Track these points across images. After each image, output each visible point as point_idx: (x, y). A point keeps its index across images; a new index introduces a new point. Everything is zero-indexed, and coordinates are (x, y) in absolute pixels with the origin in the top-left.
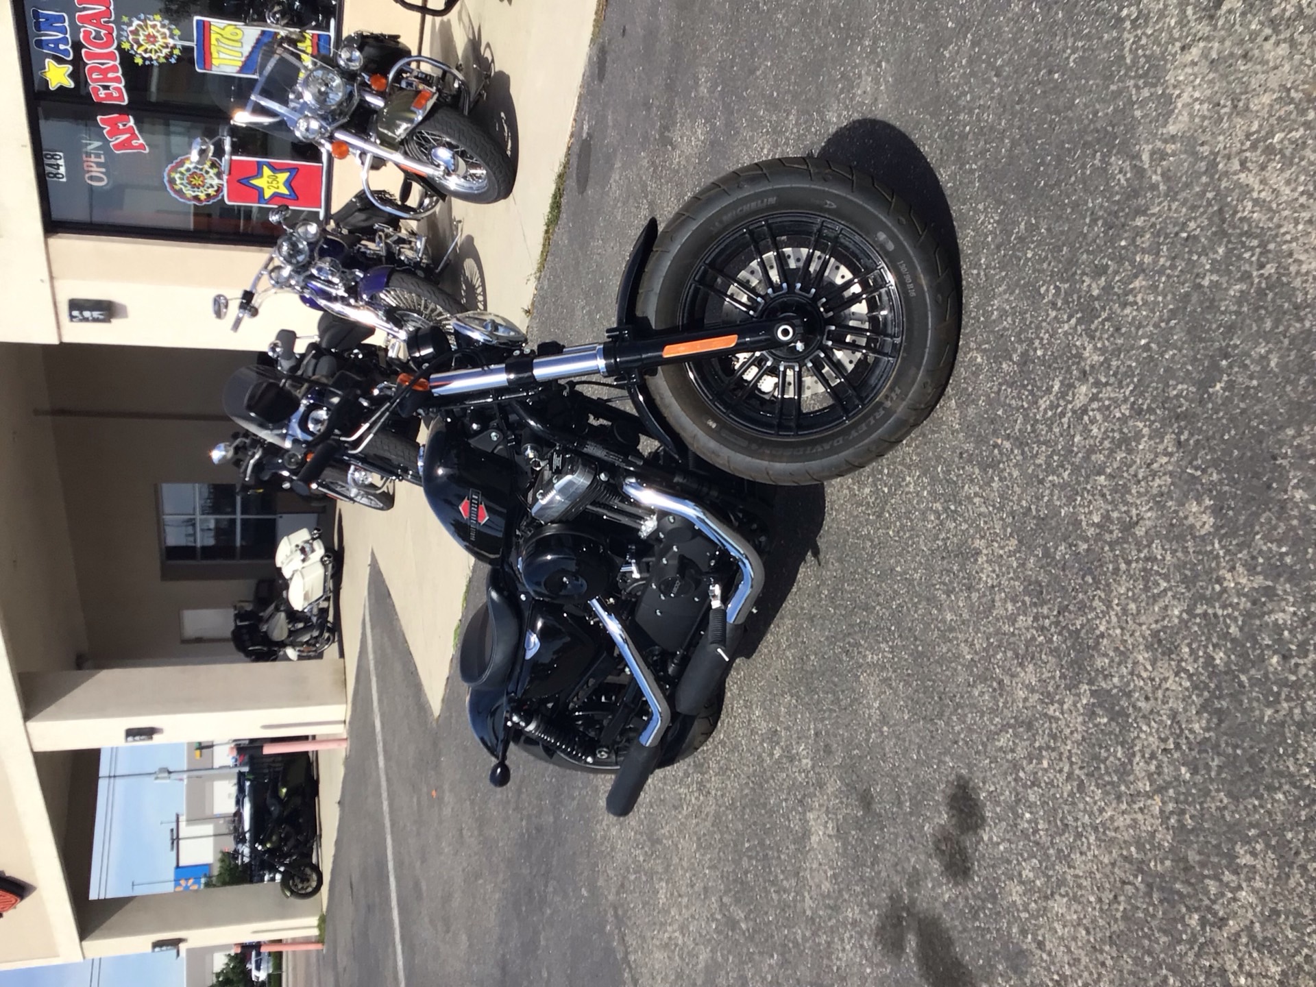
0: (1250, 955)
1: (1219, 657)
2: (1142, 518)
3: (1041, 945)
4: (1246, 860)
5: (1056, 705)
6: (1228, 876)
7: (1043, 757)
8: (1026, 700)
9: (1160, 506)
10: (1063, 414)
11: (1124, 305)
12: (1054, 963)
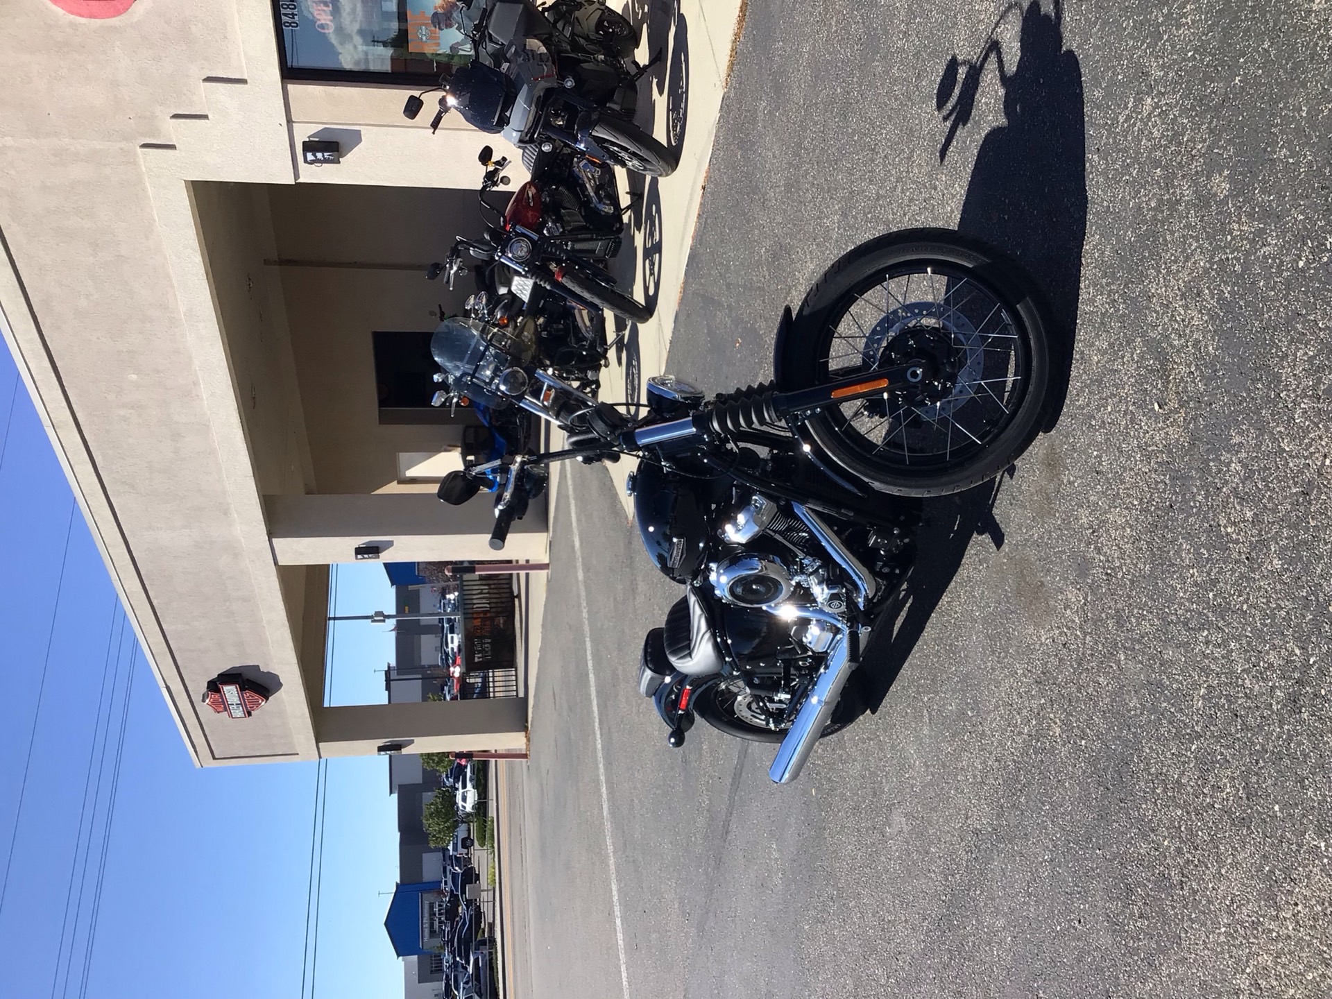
0: (1235, 508)
1: (1227, 290)
2: (1184, 196)
3: (1099, 551)
4: (1237, 439)
5: (1119, 360)
6: (1225, 457)
7: (1108, 404)
8: (1099, 362)
9: (1196, 183)
10: (1135, 124)
11: (1178, 27)
12: (1108, 561)
